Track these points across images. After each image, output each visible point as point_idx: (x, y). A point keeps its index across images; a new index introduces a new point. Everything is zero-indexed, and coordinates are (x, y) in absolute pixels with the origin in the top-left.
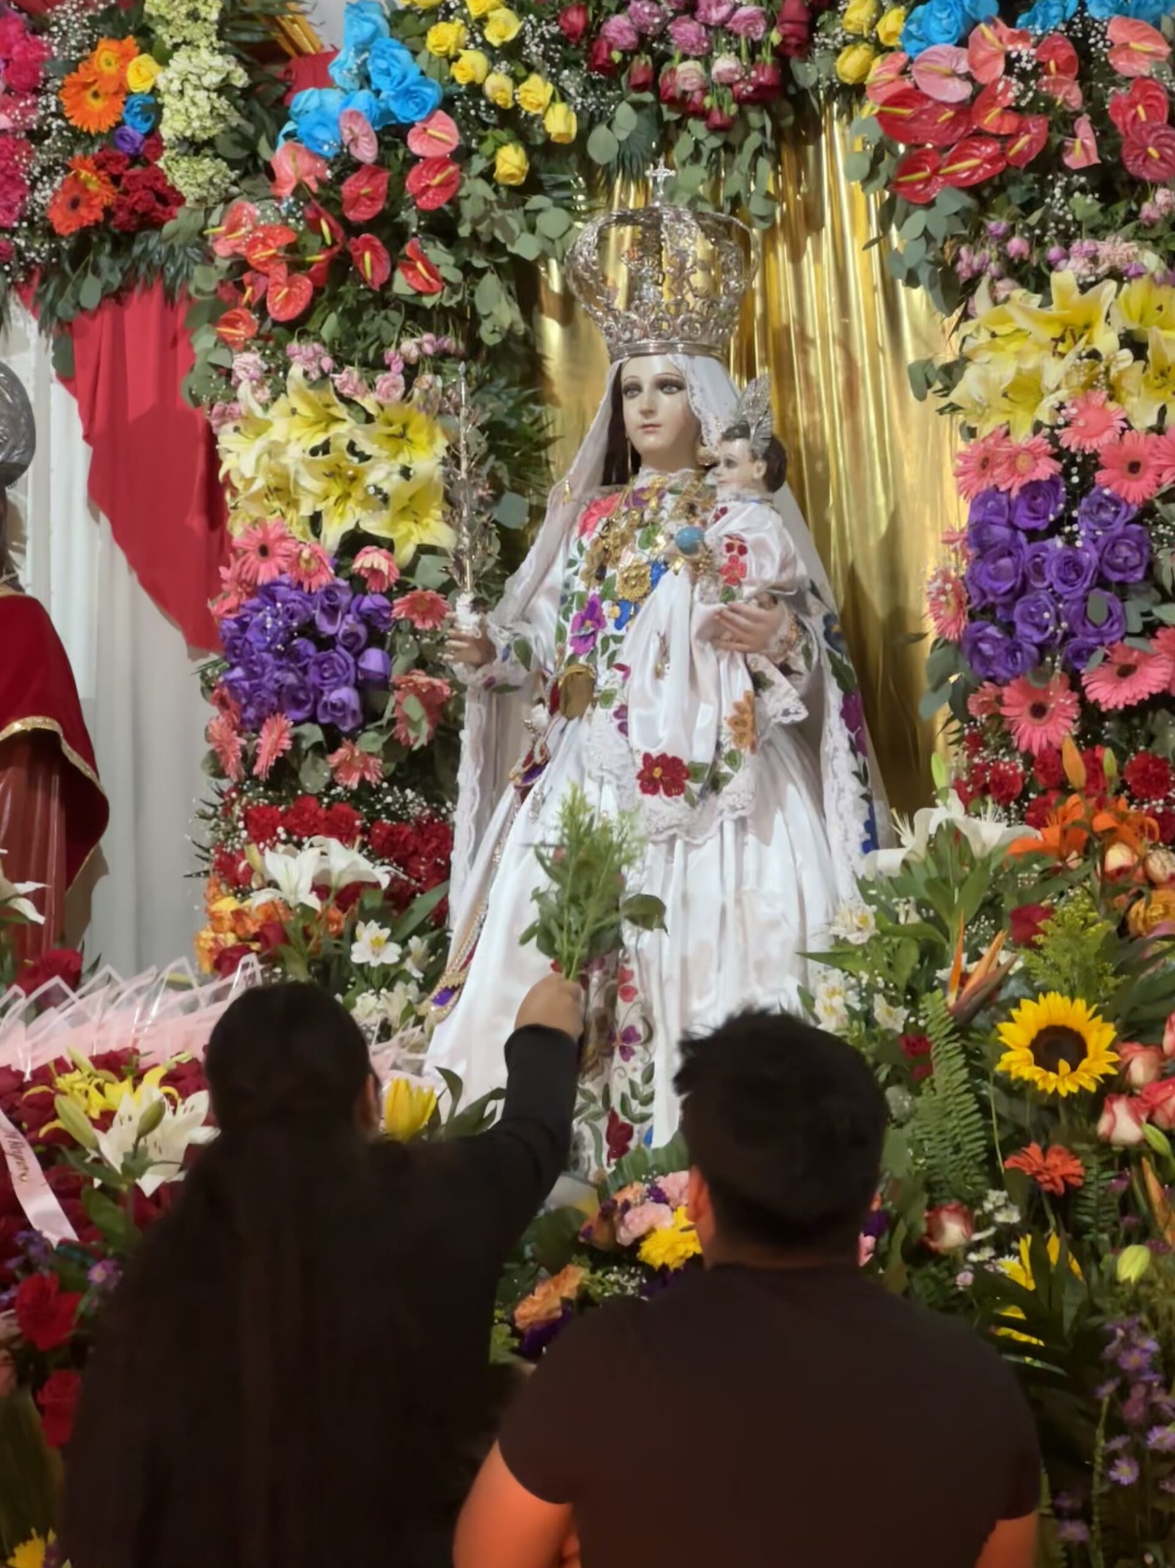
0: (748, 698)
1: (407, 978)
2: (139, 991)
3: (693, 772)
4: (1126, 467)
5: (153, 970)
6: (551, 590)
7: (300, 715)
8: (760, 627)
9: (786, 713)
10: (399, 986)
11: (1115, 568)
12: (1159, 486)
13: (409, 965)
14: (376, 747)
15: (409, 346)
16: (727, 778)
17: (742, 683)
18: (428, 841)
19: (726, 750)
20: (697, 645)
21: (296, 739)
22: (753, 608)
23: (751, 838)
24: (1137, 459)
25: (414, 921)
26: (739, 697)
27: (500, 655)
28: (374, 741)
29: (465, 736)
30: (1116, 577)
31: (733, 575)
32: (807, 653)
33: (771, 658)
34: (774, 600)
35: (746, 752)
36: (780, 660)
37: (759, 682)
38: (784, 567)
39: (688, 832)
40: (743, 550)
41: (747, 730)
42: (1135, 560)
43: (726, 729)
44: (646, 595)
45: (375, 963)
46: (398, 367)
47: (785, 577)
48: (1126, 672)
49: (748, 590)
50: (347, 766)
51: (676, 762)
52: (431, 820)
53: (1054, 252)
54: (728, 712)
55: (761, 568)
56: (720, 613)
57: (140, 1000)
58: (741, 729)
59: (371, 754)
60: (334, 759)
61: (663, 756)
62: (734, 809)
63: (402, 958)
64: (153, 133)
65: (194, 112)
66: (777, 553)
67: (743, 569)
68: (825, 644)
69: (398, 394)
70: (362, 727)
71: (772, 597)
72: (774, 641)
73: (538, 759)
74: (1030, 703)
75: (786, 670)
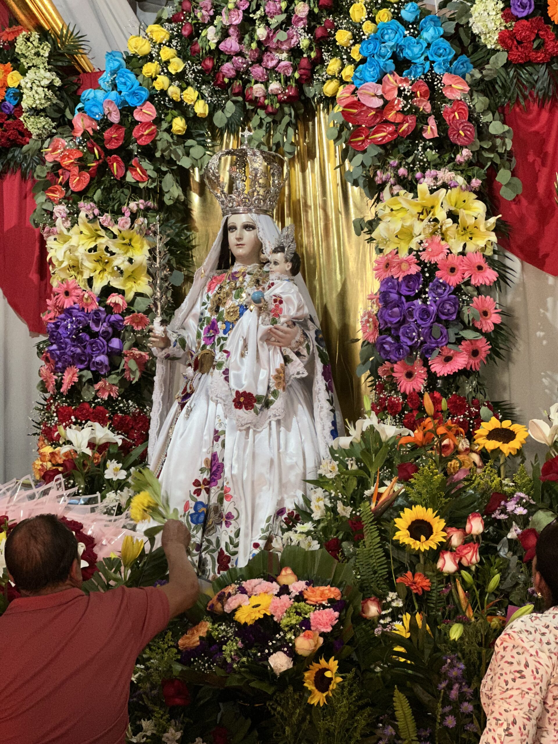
0: (282, 367)
1: (129, 485)
2: (8, 490)
3: (258, 399)
4: (449, 270)
5: (15, 480)
6: (194, 316)
7: (82, 366)
8: (288, 335)
9: (298, 373)
10: (126, 489)
11: (443, 314)
12: (463, 278)
13: (130, 480)
14: (116, 382)
15: (133, 205)
16: (272, 402)
17: (279, 360)
18: (138, 423)
19: (272, 390)
20: (260, 343)
21: (80, 377)
22: (285, 327)
23: (282, 429)
24: (453, 266)
25: (132, 459)
26: (278, 367)
27: (172, 344)
28: (115, 379)
29: (156, 378)
30: (444, 317)
31: (276, 313)
32: (308, 347)
33: (292, 349)
34: (294, 324)
35: (281, 390)
36: (296, 350)
37: (287, 359)
38: (299, 309)
39: (255, 426)
40: (281, 302)
41: (281, 381)
42: (453, 310)
43: (272, 380)
44: (237, 320)
45: (115, 479)
46: (128, 214)
47: (300, 314)
48: (448, 359)
49: (282, 320)
50: (103, 389)
51: (250, 394)
52: (139, 413)
53: (418, 174)
54: (273, 373)
55: (289, 310)
56: (270, 330)
57: (9, 494)
58: (279, 381)
59: (114, 385)
60: (97, 387)
61: (245, 392)
62: (275, 416)
63: (128, 476)
64: (19, 105)
65: (37, 96)
66: (296, 303)
67: (281, 310)
68: (316, 343)
69: (128, 226)
70: (110, 374)
71: (293, 323)
72: (293, 342)
73: (189, 391)
74: (405, 372)
75: (298, 354)
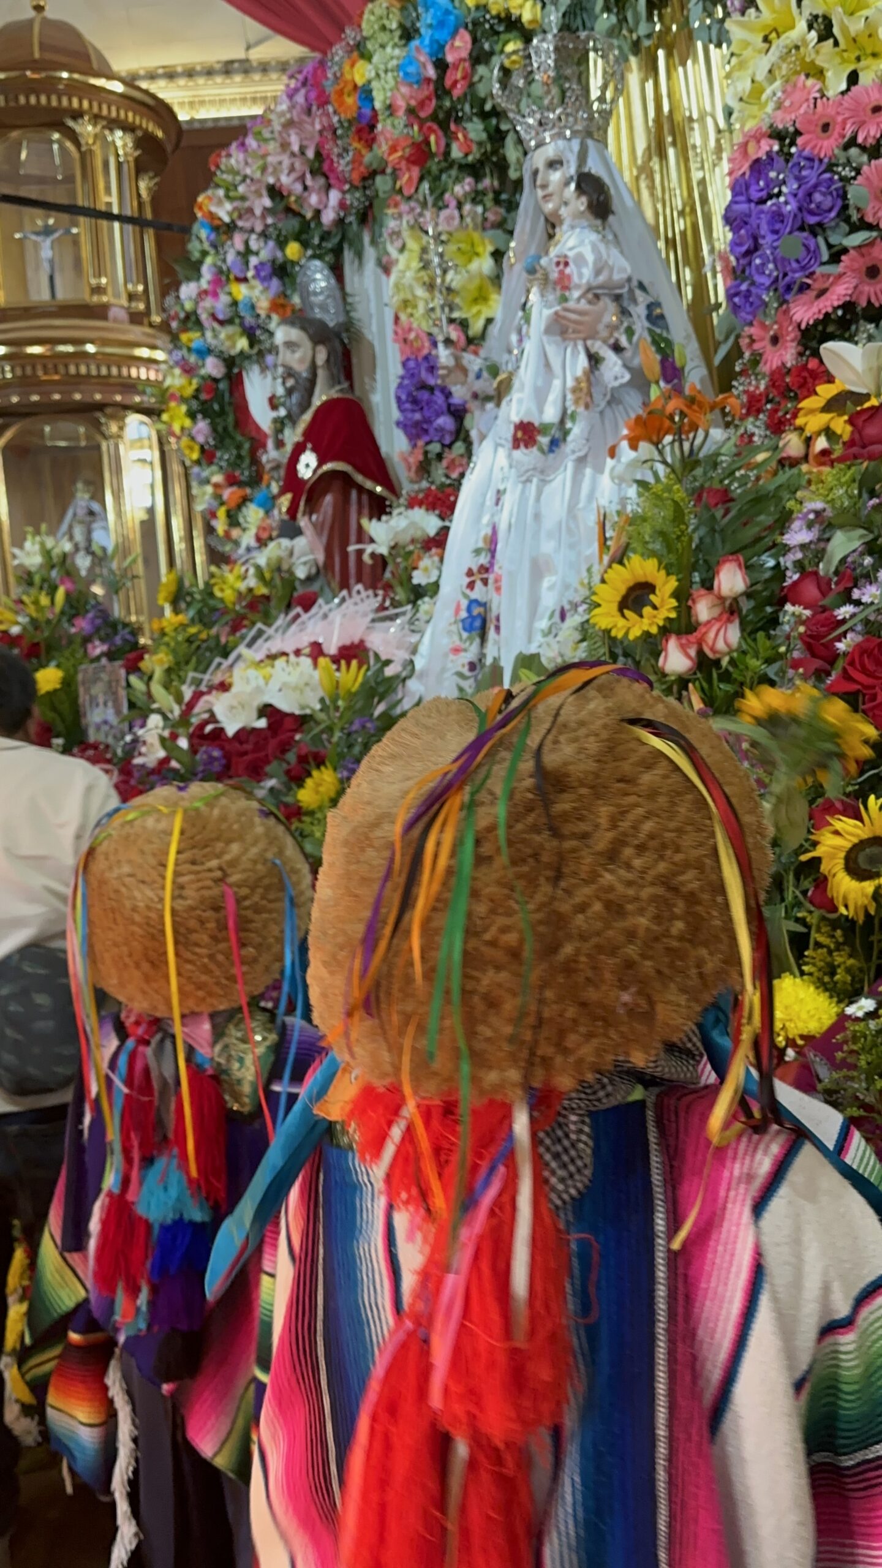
0: (585, 373)
3: (544, 429)
4: (819, 129)
7: (427, 438)
9: (616, 378)
11: (811, 213)
12: (844, 136)
15: (458, 189)
16: (570, 431)
17: (583, 362)
19: (569, 412)
21: (426, 453)
22: (583, 305)
23: (588, 471)
24: (825, 120)
26: (579, 373)
30: (812, 220)
31: (564, 284)
32: (630, 332)
33: (605, 341)
34: (597, 297)
35: (581, 409)
36: (612, 341)
37: (594, 360)
39: (542, 472)
40: (566, 264)
41: (582, 394)
42: (828, 202)
43: (569, 396)
46: (453, 204)
47: (602, 278)
48: (822, 293)
49: (576, 294)
51: (530, 424)
54: (570, 383)
55: (580, 275)
56: (556, 313)
58: (578, 395)
59: (462, 455)
60: (444, 462)
61: (526, 423)
62: (573, 452)
64: (373, 109)
65: (387, 87)
67: (569, 277)
68: (647, 324)
69: (457, 221)
70: (454, 441)
71: (594, 294)
72: (601, 327)
74: (768, 336)
75: (617, 348)
